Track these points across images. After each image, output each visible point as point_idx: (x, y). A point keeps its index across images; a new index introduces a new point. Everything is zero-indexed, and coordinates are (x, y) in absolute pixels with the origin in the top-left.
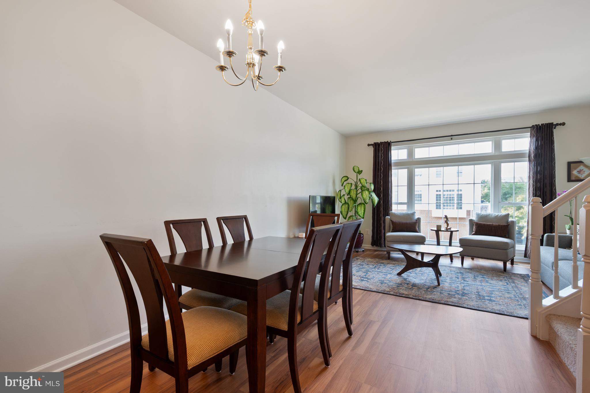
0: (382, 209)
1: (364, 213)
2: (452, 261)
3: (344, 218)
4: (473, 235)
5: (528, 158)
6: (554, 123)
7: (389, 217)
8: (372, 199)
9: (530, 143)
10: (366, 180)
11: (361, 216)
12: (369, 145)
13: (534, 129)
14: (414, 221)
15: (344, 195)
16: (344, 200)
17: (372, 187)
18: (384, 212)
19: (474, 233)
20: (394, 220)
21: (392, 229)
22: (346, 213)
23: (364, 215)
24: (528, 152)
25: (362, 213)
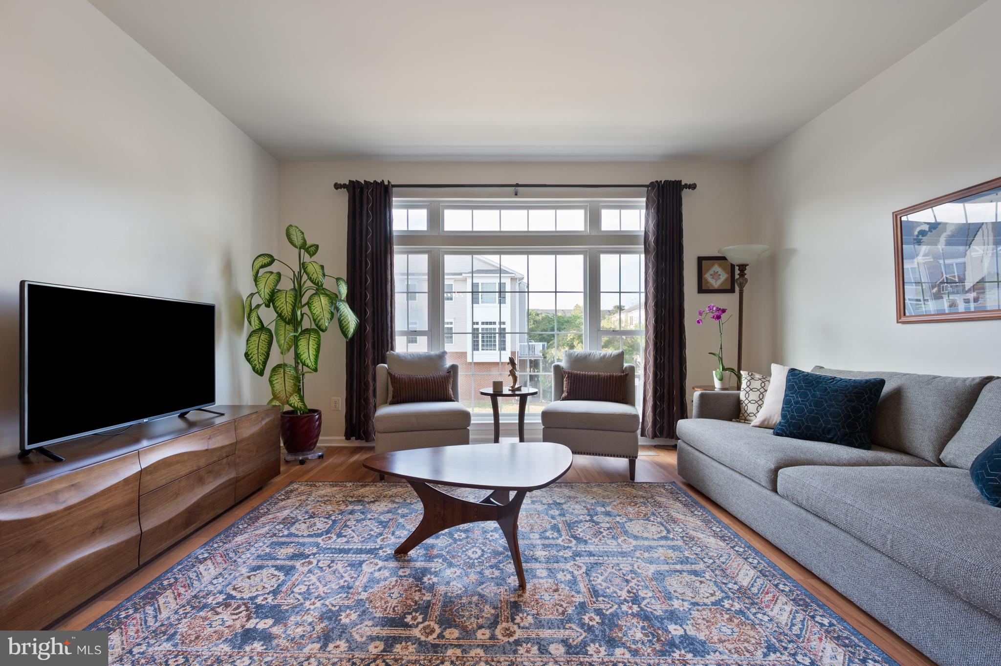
1: (317, 356)
3: (257, 372)
4: (563, 400)
5: (643, 246)
6: (681, 181)
7: (386, 365)
8: (339, 319)
9: (646, 217)
10: (322, 267)
11: (310, 365)
12: (337, 186)
13: (653, 189)
14: (443, 373)
15: (258, 306)
16: (257, 322)
17: (344, 290)
19: (565, 395)
20: (399, 372)
21: (391, 395)
22: (262, 358)
23: (316, 363)
24: (643, 234)
25: (312, 358)
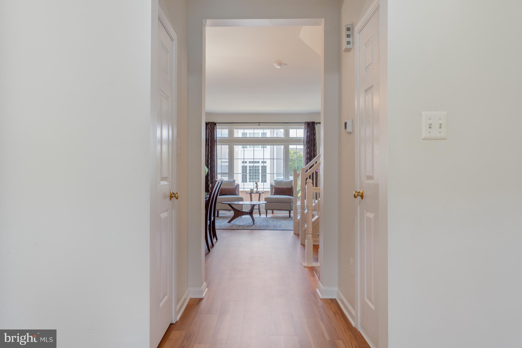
0: (209, 178)
2: (260, 215)
5: (303, 143)
6: (315, 122)
9: (304, 133)
13: (306, 124)
14: (235, 187)
18: (211, 180)
19: (273, 194)
24: (303, 139)
